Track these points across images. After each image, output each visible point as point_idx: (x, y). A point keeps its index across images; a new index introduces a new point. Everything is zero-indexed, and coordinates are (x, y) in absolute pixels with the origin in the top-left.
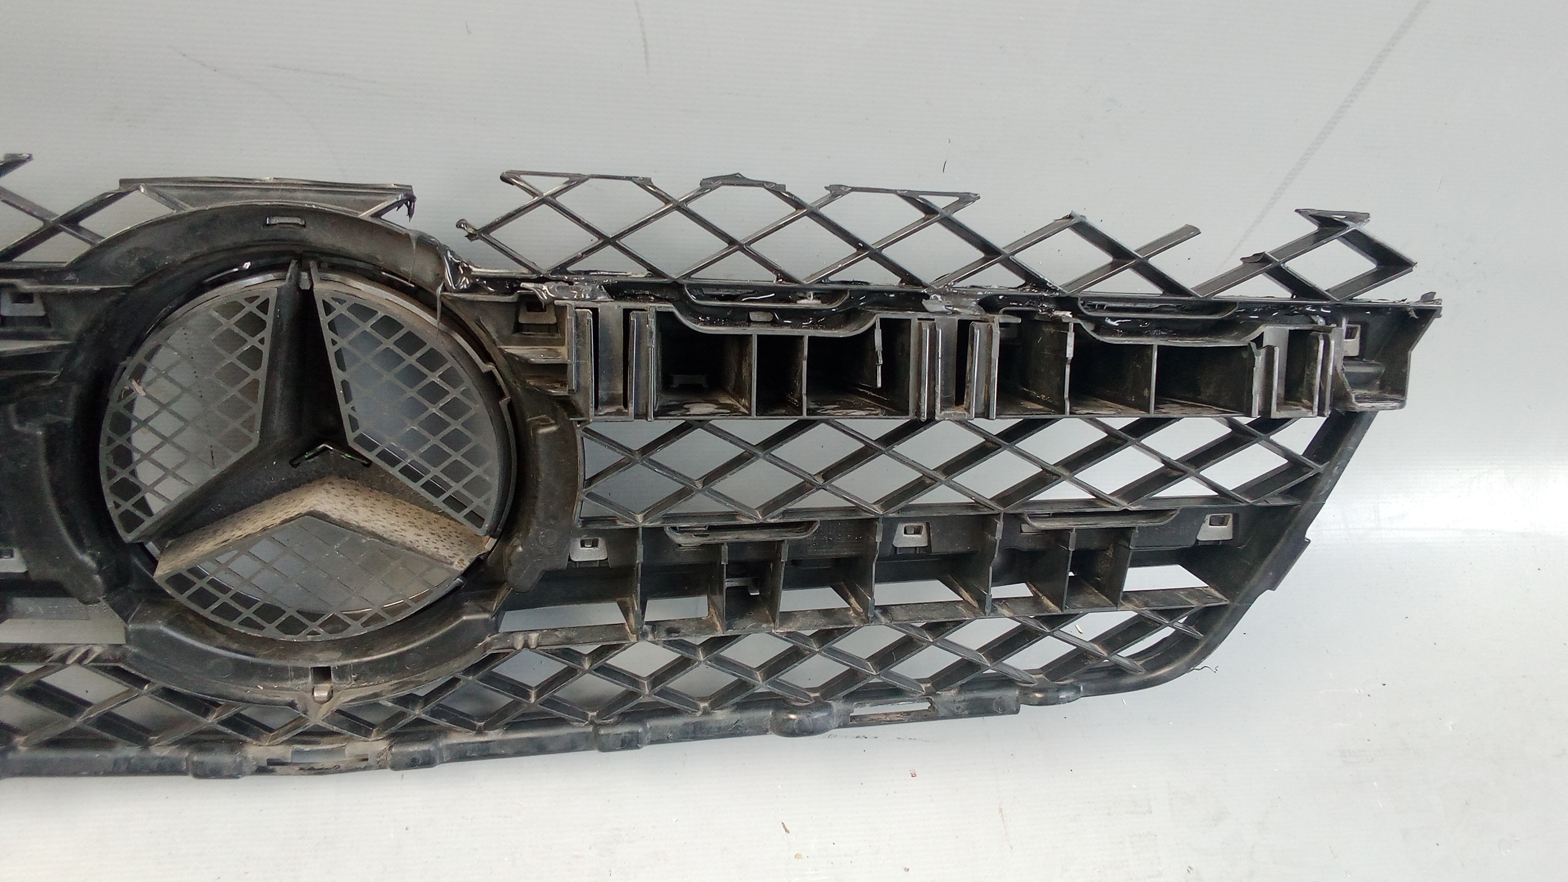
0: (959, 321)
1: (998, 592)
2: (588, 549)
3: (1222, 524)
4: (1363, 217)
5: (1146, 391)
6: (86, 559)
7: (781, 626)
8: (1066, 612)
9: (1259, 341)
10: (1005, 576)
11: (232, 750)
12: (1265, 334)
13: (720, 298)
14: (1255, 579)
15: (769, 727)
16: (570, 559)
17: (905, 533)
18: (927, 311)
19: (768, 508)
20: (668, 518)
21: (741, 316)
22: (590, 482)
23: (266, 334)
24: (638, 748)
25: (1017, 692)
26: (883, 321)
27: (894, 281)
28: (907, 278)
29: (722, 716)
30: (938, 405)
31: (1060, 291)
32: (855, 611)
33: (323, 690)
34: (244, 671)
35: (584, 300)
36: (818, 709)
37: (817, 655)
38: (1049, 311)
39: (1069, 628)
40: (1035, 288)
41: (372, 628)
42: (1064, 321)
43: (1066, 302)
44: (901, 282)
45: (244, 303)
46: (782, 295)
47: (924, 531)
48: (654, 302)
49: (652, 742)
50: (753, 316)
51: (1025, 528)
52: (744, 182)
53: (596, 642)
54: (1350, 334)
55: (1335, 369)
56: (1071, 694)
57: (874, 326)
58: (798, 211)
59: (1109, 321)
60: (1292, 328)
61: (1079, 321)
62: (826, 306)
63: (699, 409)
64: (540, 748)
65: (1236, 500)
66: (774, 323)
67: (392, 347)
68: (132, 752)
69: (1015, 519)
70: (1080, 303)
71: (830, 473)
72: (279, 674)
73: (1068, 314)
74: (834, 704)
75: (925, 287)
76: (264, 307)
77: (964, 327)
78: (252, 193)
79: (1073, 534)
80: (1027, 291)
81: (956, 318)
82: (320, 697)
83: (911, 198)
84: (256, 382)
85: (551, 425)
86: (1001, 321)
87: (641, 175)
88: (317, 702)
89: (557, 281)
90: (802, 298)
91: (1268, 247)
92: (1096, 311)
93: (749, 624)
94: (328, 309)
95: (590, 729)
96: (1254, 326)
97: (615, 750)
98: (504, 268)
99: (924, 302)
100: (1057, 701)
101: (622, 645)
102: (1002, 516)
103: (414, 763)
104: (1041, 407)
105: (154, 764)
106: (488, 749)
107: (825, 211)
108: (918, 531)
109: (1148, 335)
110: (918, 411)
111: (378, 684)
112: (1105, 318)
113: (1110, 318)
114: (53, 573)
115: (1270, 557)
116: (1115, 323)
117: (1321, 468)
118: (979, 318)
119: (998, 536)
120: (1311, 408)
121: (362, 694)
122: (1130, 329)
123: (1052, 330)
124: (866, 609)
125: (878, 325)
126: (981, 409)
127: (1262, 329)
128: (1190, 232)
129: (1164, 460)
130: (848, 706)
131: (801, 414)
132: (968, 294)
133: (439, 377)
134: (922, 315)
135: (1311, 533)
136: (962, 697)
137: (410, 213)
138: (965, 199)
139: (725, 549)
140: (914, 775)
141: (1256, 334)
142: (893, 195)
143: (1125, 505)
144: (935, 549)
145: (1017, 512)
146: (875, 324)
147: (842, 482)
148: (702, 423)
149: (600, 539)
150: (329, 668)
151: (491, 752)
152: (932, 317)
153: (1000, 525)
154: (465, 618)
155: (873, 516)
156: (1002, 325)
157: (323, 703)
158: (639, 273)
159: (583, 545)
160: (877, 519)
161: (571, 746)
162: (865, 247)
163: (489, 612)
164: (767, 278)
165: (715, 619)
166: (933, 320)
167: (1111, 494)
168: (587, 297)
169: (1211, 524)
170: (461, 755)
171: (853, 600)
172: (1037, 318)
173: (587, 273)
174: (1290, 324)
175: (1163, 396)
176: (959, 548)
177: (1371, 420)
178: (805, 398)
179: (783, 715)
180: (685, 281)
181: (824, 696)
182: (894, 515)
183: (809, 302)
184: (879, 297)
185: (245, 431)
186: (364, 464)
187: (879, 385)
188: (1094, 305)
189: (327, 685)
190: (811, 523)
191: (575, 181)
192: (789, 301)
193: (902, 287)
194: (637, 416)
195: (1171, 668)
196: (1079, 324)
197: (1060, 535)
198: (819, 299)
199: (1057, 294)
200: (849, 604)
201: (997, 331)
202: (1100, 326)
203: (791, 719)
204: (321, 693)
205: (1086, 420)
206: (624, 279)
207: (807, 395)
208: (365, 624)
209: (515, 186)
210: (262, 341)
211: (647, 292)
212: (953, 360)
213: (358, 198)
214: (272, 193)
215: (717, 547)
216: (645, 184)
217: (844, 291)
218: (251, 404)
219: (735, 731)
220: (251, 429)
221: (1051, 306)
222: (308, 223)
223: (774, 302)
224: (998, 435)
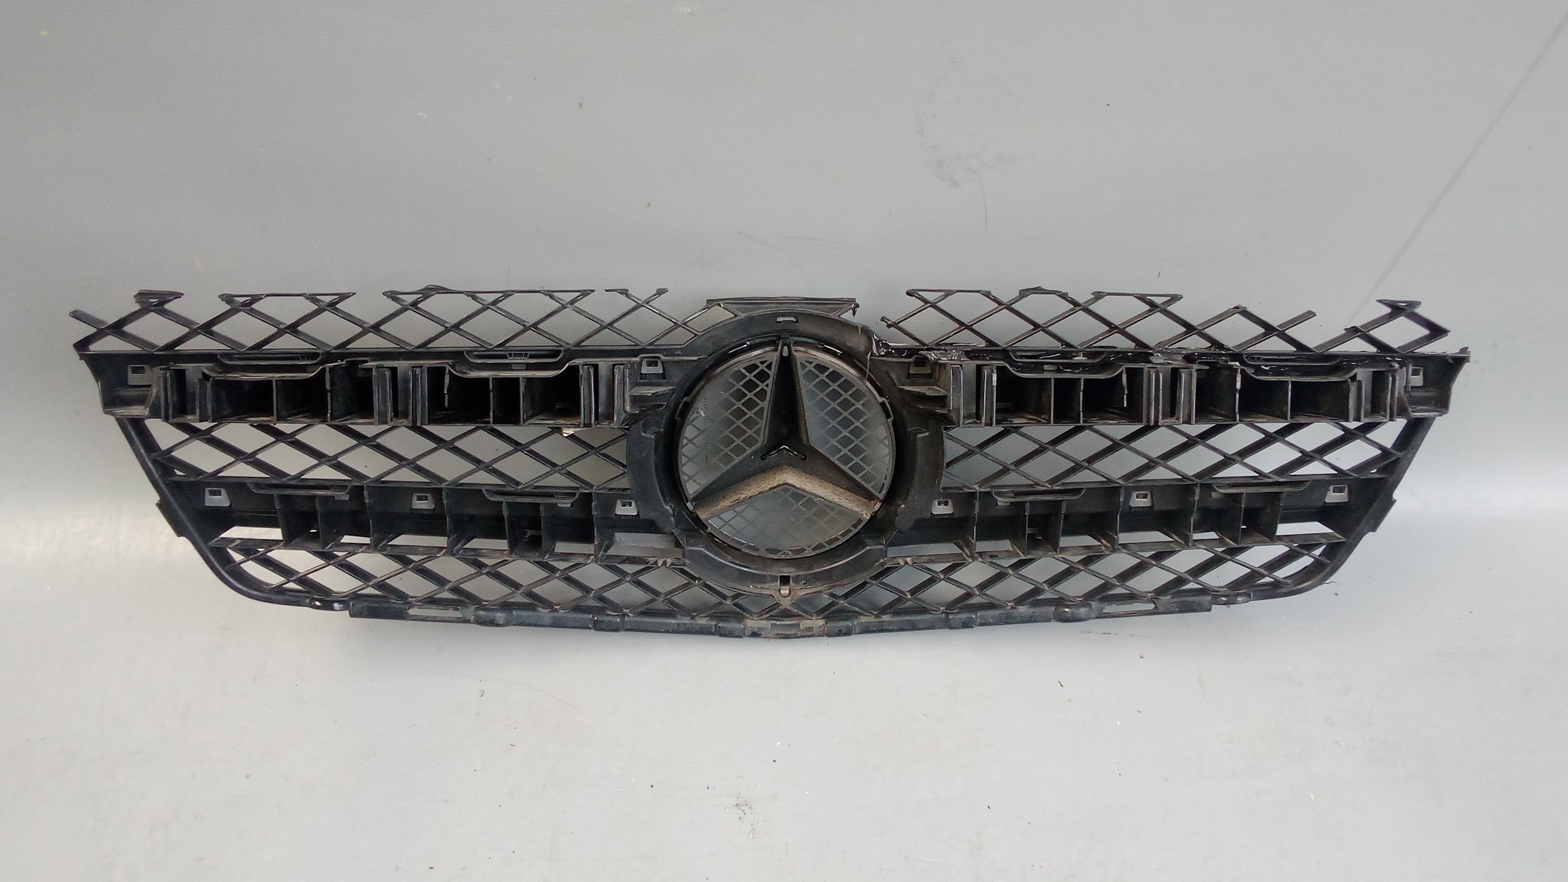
0: (1172, 368)
1: (1197, 536)
2: (942, 506)
3: (1341, 492)
4: (1418, 304)
5: (1285, 407)
6: (668, 508)
7: (1060, 553)
8: (1240, 546)
9: (1354, 378)
10: (1201, 527)
11: (740, 622)
12: (1358, 375)
13: (1027, 357)
14: (1361, 526)
15: (1052, 617)
16: (932, 513)
17: (1137, 498)
18: (1153, 363)
19: (1053, 481)
20: (992, 487)
21: (1039, 367)
22: (949, 464)
23: (770, 381)
24: (972, 627)
25: (1210, 598)
26: (1126, 368)
27: (1131, 345)
28: (1139, 343)
29: (1023, 609)
30: (1160, 417)
31: (1232, 350)
32: (1105, 546)
33: (786, 589)
34: (743, 577)
35: (954, 360)
36: (1084, 606)
37: (1083, 572)
38: (1227, 361)
39: (1242, 557)
40: (1217, 348)
41: (818, 552)
42: (1234, 367)
43: (1236, 356)
44: (1136, 346)
45: (760, 365)
46: (1064, 355)
47: (1149, 496)
48: (989, 360)
49: (980, 625)
50: (1046, 367)
51: (1214, 495)
52: (1045, 292)
53: (950, 562)
54: (1415, 373)
55: (1399, 393)
56: (1245, 598)
57: (1121, 372)
58: (1076, 308)
59: (1263, 367)
60: (1374, 370)
61: (1243, 368)
62: (1091, 361)
63: (1017, 421)
64: (913, 627)
65: (1348, 475)
66: (1058, 371)
67: (837, 388)
68: (686, 621)
69: (1207, 488)
70: (1245, 356)
71: (1092, 459)
72: (761, 579)
73: (1237, 363)
74: (1092, 603)
75: (1151, 349)
76: (769, 367)
77: (1175, 373)
78: (773, 305)
79: (1244, 497)
80: (1212, 350)
81: (1170, 366)
82: (785, 593)
83: (1142, 298)
84: (762, 409)
85: (925, 432)
86: (1197, 368)
87: (985, 289)
88: (782, 596)
89: (939, 350)
90: (1075, 356)
91: (1358, 324)
92: (1255, 361)
93: (1040, 553)
94: (804, 367)
95: (944, 615)
96: (1352, 368)
97: (959, 628)
98: (907, 343)
99: (1151, 358)
100: (1235, 603)
101: (964, 563)
102: (1199, 484)
103: (841, 633)
104: (1221, 418)
105: (698, 628)
106: (883, 626)
107: (1093, 307)
108: (1145, 497)
109: (1288, 375)
110: (1148, 420)
111: (817, 587)
112: (1261, 365)
113: (1264, 365)
114: (651, 515)
115: (1371, 511)
116: (1267, 368)
117: (1400, 454)
118: (1183, 366)
119: (1197, 498)
120: (1385, 416)
121: (810, 592)
122: (1276, 372)
123: (1228, 373)
124: (1113, 546)
125: (1124, 371)
126: (1186, 419)
127: (1355, 371)
128: (1310, 315)
129: (1302, 451)
130: (1102, 605)
131: (1080, 423)
132: (1178, 352)
133: (862, 405)
134: (1149, 365)
135: (1396, 495)
136: (1174, 600)
137: (854, 314)
138: (1175, 298)
139: (1028, 505)
140: (1142, 657)
141: (1352, 374)
142: (1132, 297)
143: (1277, 478)
144: (1156, 508)
145: (1208, 482)
146: (1122, 371)
147: (1098, 465)
148: (1016, 429)
149: (950, 501)
150: (789, 576)
151: (884, 628)
152: (1155, 366)
153: (1198, 491)
154: (868, 548)
155: (1118, 485)
156: (1197, 370)
157: (785, 597)
158: (982, 344)
159: (939, 505)
160: (1120, 487)
161: (931, 627)
162: (1116, 327)
163: (883, 544)
164: (1056, 345)
165: (1018, 551)
166: (1156, 368)
167: (1269, 473)
168: (956, 359)
169: (1334, 492)
170: (867, 630)
171: (1103, 541)
172: (1219, 366)
173: (951, 344)
174: (1374, 368)
175: (1296, 411)
176: (1172, 507)
177: (1430, 424)
178: (1081, 414)
179: (1061, 609)
180: (1009, 348)
181: (1086, 599)
182: (1131, 484)
183: (1080, 358)
184: (1122, 356)
185: (755, 436)
186: (802, 458)
187: (1125, 405)
188: (1254, 358)
189: (787, 587)
190: (1081, 489)
191: (948, 293)
192: (1068, 358)
193: (1136, 349)
194: (986, 425)
195: (1310, 583)
196: (1244, 370)
197: (1236, 497)
198: (1085, 356)
199: (1231, 352)
200: (1101, 542)
201: (1195, 374)
202: (1258, 371)
203: (1065, 612)
204: (785, 591)
205: (1247, 425)
206: (974, 348)
207: (1083, 411)
208: (814, 549)
209: (914, 298)
210: (767, 385)
211: (985, 355)
212: (1168, 391)
213: (828, 306)
214: (784, 305)
215: (1023, 504)
216: (987, 294)
217: (1103, 352)
218: (759, 420)
219: (1031, 620)
220: (758, 435)
221: (1228, 359)
222: (800, 321)
223: (1060, 359)
224: (1197, 436)
